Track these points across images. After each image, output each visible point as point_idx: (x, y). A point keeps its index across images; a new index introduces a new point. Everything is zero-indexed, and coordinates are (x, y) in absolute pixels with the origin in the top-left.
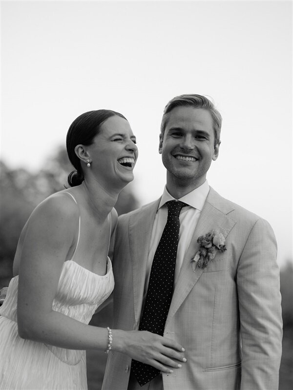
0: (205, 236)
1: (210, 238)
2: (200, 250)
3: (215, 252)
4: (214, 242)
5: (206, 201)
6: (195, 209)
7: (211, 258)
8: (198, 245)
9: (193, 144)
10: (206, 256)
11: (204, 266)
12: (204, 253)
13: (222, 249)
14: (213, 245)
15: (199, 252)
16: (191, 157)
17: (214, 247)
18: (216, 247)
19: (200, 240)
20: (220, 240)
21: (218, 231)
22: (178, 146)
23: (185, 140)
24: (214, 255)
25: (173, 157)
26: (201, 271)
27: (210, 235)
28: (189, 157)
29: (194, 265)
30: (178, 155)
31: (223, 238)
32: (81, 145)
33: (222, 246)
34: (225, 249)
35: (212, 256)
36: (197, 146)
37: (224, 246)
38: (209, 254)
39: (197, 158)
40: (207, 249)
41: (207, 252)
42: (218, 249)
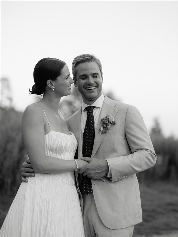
0: (104, 118)
1: (107, 119)
2: (103, 125)
3: (110, 125)
4: (109, 121)
5: (104, 102)
6: (100, 108)
7: (108, 128)
8: (102, 122)
9: (93, 80)
10: (106, 127)
11: (105, 132)
12: (105, 126)
13: (113, 124)
14: (109, 122)
15: (103, 126)
16: (94, 87)
17: (109, 123)
18: (111, 123)
19: (102, 120)
20: (112, 119)
21: (110, 115)
22: (86, 83)
23: (89, 79)
24: (110, 127)
25: (85, 89)
26: (104, 135)
27: (107, 117)
28: (93, 87)
29: (101, 132)
30: (87, 87)
31: (113, 118)
32: (50, 80)
33: (113, 122)
34: (115, 124)
35: (109, 127)
36: (95, 81)
37: (114, 122)
38: (107, 126)
39: (96, 86)
40: (106, 124)
41: (106, 126)
42: (111, 124)
